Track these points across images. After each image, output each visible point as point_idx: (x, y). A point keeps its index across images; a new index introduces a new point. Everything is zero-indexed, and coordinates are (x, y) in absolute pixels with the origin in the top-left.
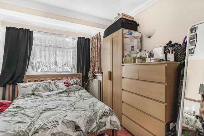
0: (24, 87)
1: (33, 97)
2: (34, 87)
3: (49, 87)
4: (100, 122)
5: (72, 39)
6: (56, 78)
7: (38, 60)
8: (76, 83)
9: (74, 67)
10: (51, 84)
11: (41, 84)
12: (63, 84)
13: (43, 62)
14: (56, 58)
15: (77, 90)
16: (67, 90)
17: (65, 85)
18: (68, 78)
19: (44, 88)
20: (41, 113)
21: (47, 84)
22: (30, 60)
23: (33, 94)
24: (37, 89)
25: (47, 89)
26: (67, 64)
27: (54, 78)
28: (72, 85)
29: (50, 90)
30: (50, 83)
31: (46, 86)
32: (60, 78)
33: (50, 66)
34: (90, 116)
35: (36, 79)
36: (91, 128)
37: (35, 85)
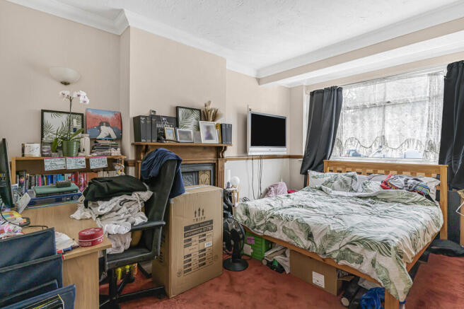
0: (314, 177)
1: (318, 192)
2: (326, 179)
3: (349, 184)
4: (348, 249)
5: (429, 75)
6: (374, 171)
7: (350, 135)
8: (410, 187)
9: (432, 147)
10: (356, 180)
11: (339, 177)
12: (380, 183)
13: (358, 138)
14: (383, 128)
15: (407, 201)
16: (378, 197)
17: (381, 186)
18: (404, 173)
19: (341, 184)
20: (293, 206)
21: (346, 178)
22: (338, 136)
23: (321, 189)
24: (329, 184)
25: (345, 186)
26: (413, 140)
27: (371, 171)
28: (396, 188)
29: (352, 190)
30: (353, 177)
31: (345, 182)
32: (383, 172)
33: (371, 147)
34: (334, 231)
35: (340, 169)
36: (331, 250)
37: (330, 178)
